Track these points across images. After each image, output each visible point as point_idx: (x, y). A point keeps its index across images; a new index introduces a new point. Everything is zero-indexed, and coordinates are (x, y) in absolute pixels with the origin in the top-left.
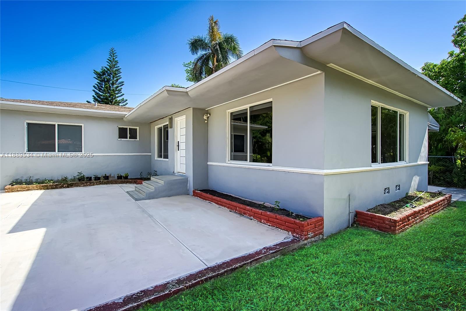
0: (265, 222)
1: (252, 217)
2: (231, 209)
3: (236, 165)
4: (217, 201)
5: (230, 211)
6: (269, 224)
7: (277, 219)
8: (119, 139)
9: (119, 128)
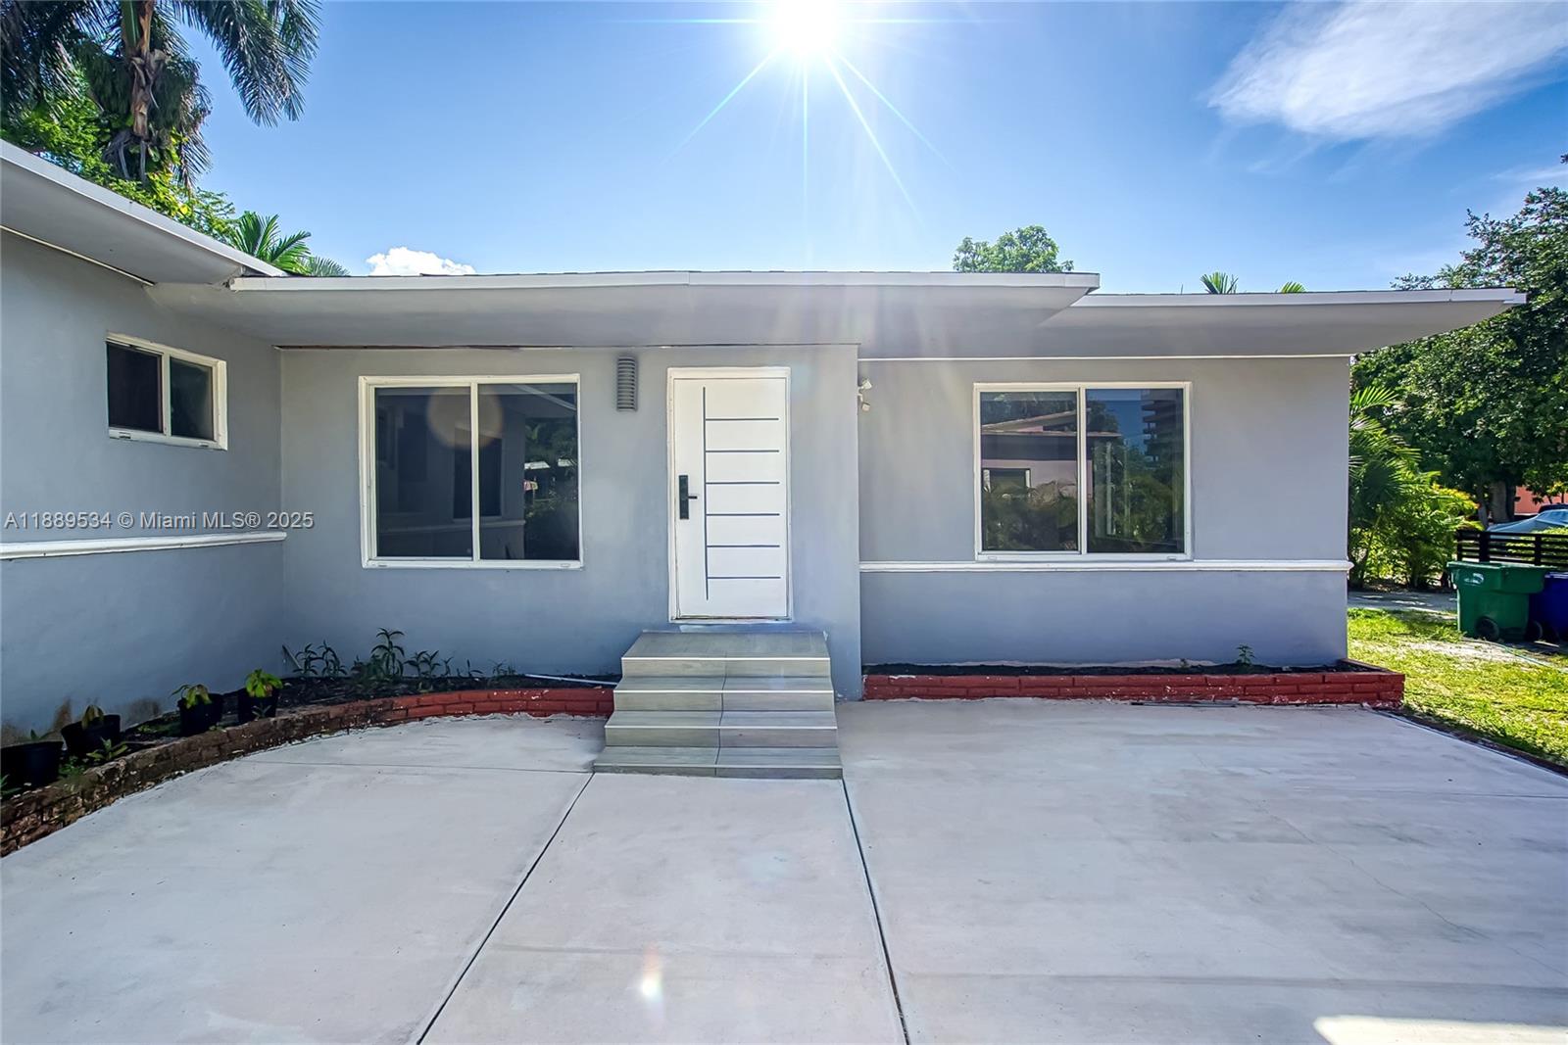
0: (1285, 699)
1: (1234, 698)
2: (1139, 695)
3: (1045, 565)
4: (1055, 687)
5: (1133, 704)
6: (1298, 702)
7: (1329, 683)
8: (116, 432)
9: (113, 349)
